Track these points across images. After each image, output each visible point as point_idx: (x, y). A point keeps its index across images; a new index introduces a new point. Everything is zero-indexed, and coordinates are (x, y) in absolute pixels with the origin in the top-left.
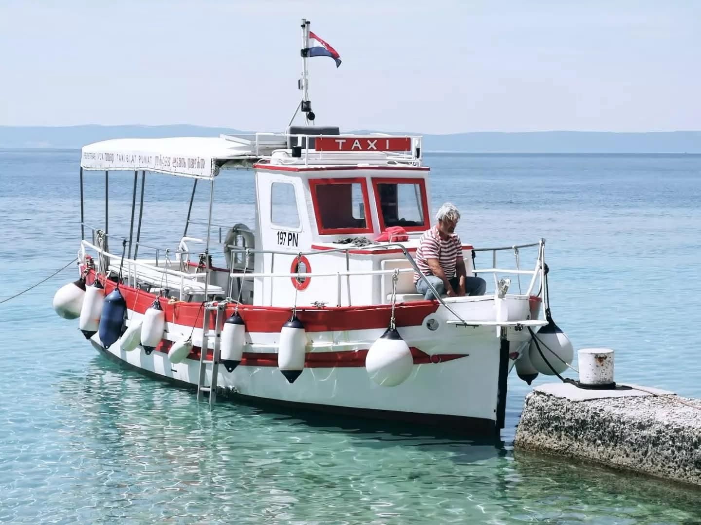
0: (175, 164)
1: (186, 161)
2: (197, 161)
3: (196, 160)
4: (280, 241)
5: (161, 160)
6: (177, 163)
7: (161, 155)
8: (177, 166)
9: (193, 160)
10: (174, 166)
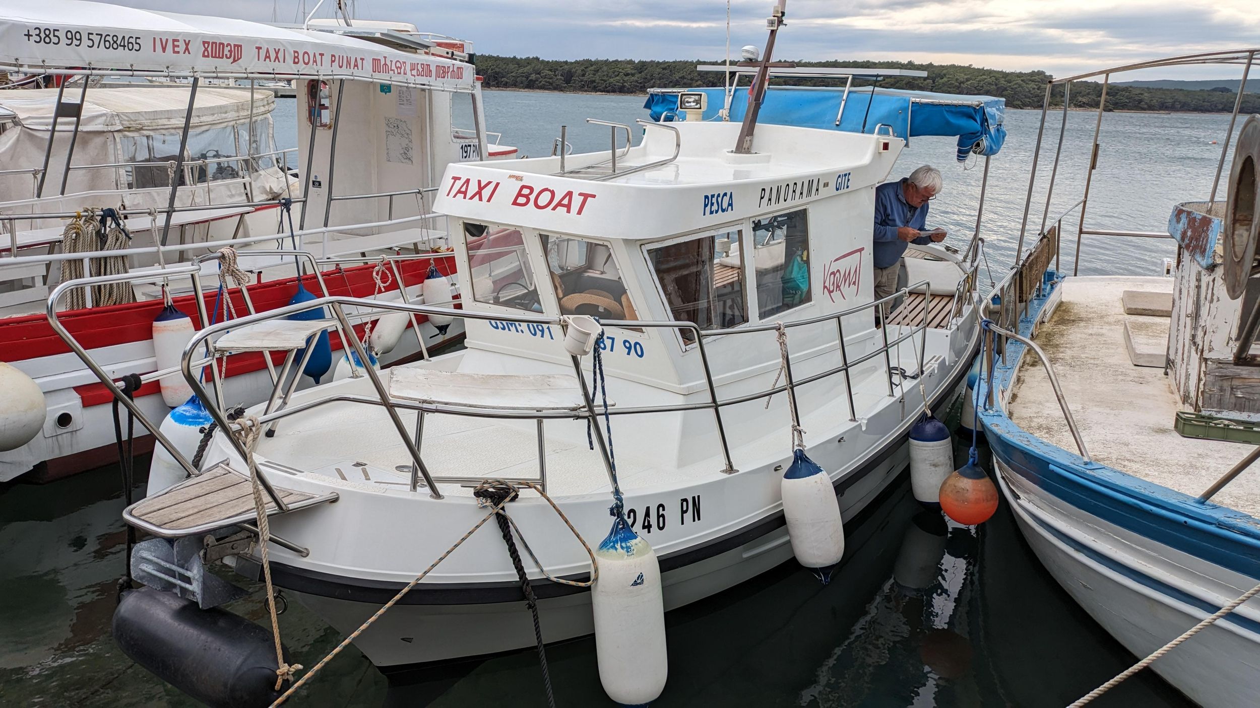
0: (414, 72)
1: (433, 69)
2: (451, 69)
3: (449, 67)
4: (465, 155)
5: (385, 64)
6: (418, 70)
7: (385, 57)
8: (418, 75)
9: (444, 67)
10: (412, 75)
